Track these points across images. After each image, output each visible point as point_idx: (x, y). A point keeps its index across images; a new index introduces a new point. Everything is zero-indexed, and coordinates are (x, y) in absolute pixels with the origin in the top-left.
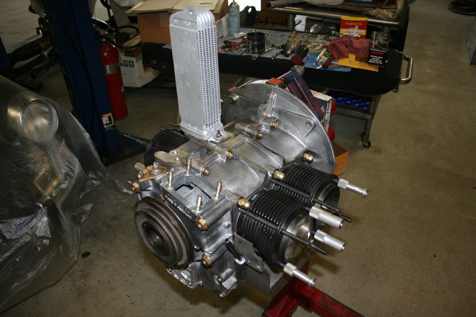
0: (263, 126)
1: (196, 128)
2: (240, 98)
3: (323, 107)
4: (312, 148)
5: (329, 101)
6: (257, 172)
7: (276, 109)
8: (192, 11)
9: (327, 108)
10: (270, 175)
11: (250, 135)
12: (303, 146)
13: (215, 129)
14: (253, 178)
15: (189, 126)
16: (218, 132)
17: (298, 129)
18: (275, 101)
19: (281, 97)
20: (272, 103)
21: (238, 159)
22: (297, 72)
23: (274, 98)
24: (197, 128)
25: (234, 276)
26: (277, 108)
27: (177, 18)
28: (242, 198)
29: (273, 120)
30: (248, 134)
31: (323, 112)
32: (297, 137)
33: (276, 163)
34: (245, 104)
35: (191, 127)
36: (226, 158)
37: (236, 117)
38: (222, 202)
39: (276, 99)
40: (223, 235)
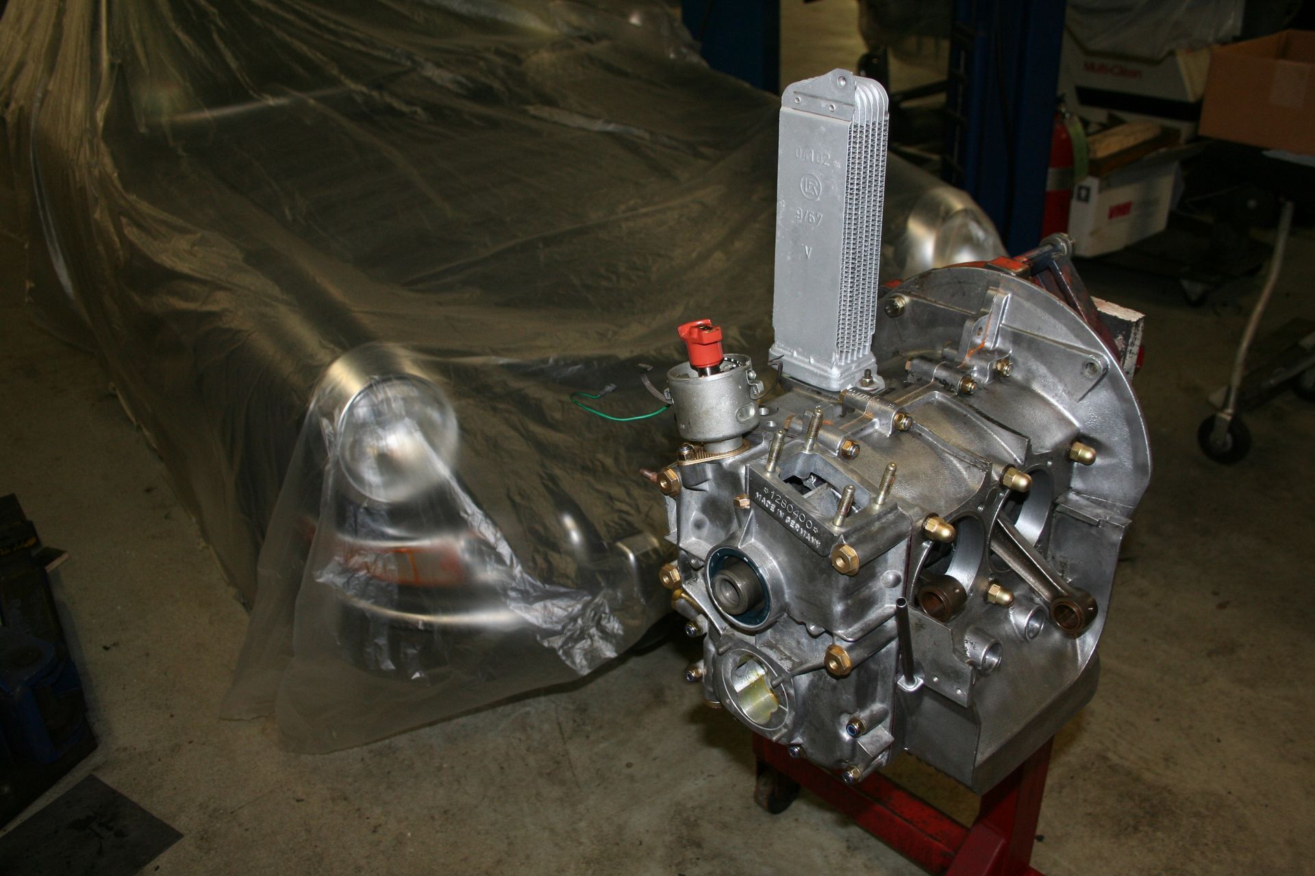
0: (975, 369)
1: (812, 361)
2: (913, 304)
3: (1120, 337)
4: (1095, 430)
5: (1137, 323)
6: (967, 465)
7: (1007, 331)
8: (844, 79)
9: (1130, 340)
10: (997, 478)
11: (946, 386)
12: (1071, 423)
13: (859, 366)
14: (957, 480)
15: (795, 354)
16: (866, 374)
17: (1061, 381)
18: (1006, 311)
19: (1022, 300)
20: (998, 314)
21: (920, 434)
22: (1059, 247)
23: (1004, 302)
24: (815, 360)
25: (888, 725)
26: (1009, 329)
27: (805, 95)
28: (933, 515)
29: (997, 357)
30: (940, 382)
31: (1120, 349)
32: (1058, 401)
33: (1009, 453)
34: (926, 317)
35: (801, 358)
36: (891, 426)
37: (898, 352)
38: (891, 516)
39: (1009, 305)
40: (879, 605)
